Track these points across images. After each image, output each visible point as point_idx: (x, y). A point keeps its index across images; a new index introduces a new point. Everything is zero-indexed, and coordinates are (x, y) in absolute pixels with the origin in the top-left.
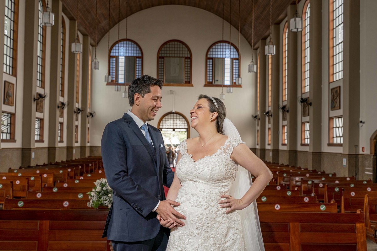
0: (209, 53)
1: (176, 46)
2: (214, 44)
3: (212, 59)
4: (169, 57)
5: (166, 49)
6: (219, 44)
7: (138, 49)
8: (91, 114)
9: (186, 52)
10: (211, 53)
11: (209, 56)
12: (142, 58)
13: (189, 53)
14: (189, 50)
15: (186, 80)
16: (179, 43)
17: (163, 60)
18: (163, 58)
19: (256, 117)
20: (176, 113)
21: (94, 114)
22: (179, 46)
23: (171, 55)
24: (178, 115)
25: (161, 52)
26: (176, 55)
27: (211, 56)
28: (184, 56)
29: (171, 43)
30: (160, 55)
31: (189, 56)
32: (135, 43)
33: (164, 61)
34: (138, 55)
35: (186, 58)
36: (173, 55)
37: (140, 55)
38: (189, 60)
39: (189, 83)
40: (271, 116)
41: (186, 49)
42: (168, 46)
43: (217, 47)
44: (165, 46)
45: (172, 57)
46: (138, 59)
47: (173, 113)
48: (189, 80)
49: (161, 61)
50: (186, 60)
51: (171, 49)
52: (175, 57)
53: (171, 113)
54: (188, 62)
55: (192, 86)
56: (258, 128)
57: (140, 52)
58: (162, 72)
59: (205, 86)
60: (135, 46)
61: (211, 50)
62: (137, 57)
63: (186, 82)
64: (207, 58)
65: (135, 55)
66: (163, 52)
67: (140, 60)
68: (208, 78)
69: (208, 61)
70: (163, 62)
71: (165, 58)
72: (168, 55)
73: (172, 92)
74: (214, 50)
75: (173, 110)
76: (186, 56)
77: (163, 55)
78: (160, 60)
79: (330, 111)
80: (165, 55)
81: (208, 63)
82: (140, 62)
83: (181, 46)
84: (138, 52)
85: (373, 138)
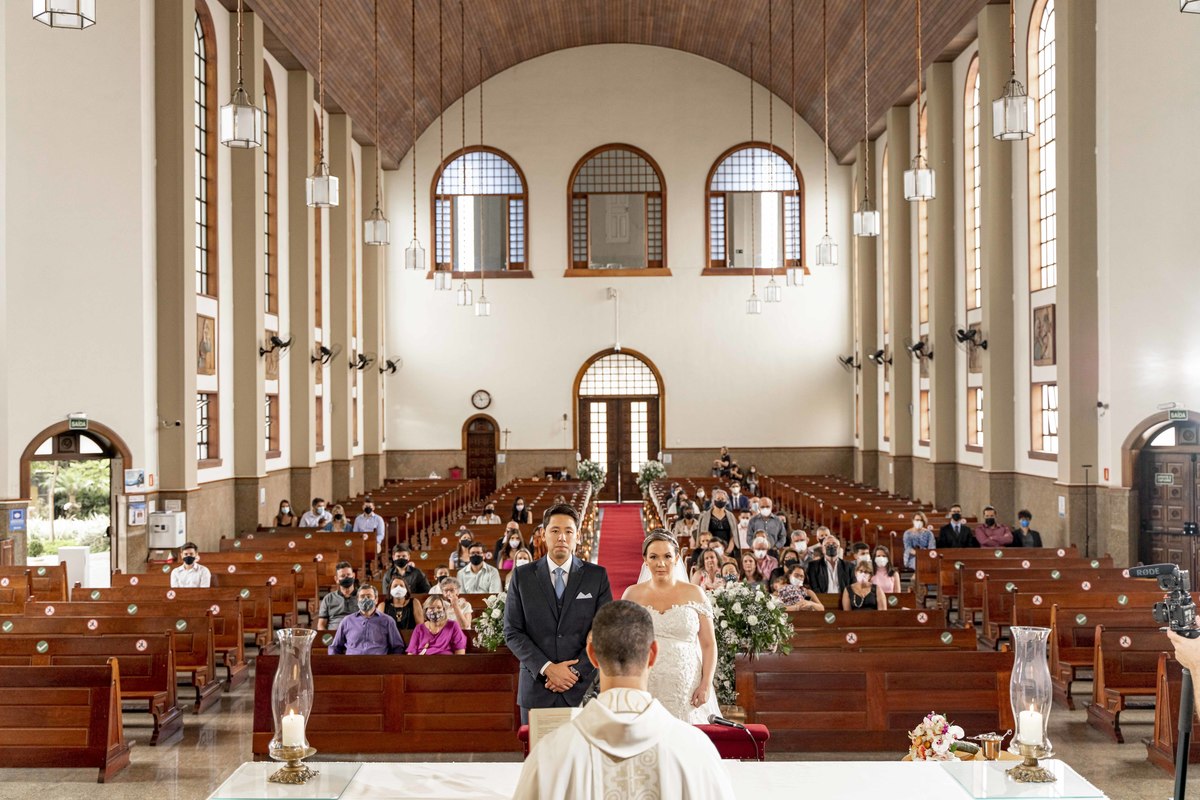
0: (715, 179)
1: (620, 162)
2: (729, 153)
3: (723, 194)
4: (602, 193)
5: (591, 171)
6: (743, 153)
7: (513, 172)
8: (391, 365)
9: (650, 179)
10: (721, 178)
11: (713, 187)
12: (524, 197)
13: (656, 180)
14: (658, 171)
15: (651, 258)
16: (627, 154)
17: (583, 202)
18: (585, 196)
19: (850, 360)
20: (625, 352)
21: (397, 365)
22: (627, 162)
23: (606, 189)
24: (629, 358)
25: (577, 181)
26: (620, 188)
27: (721, 188)
28: (642, 188)
29: (605, 154)
30: (576, 189)
31: (657, 188)
32: (504, 156)
33: (586, 205)
34: (512, 191)
35: (650, 194)
36: (613, 189)
37: (520, 190)
38: (658, 201)
39: (658, 264)
40: (890, 362)
41: (650, 170)
42: (598, 162)
43: (736, 161)
44: (590, 162)
45: (609, 193)
46: (513, 203)
47: (617, 352)
48: (658, 258)
49: (580, 205)
50: (651, 201)
51: (605, 171)
52: (616, 193)
53: (611, 351)
54: (654, 204)
55: (670, 274)
56: (859, 389)
57: (519, 182)
58: (583, 237)
59: (706, 272)
60: (505, 164)
61: (721, 169)
62: (511, 197)
63: (651, 264)
64: (710, 194)
65: (505, 191)
66: (583, 180)
67: (520, 203)
68: (713, 250)
69: (713, 200)
70: (583, 209)
71: (590, 197)
72: (598, 189)
73: (610, 294)
74: (728, 169)
75: (615, 345)
76: (650, 188)
77: (584, 189)
78: (576, 202)
79: (1034, 368)
80: (591, 189)
81: (713, 208)
82: (520, 210)
83: (635, 162)
84: (512, 181)
85: (1129, 447)
